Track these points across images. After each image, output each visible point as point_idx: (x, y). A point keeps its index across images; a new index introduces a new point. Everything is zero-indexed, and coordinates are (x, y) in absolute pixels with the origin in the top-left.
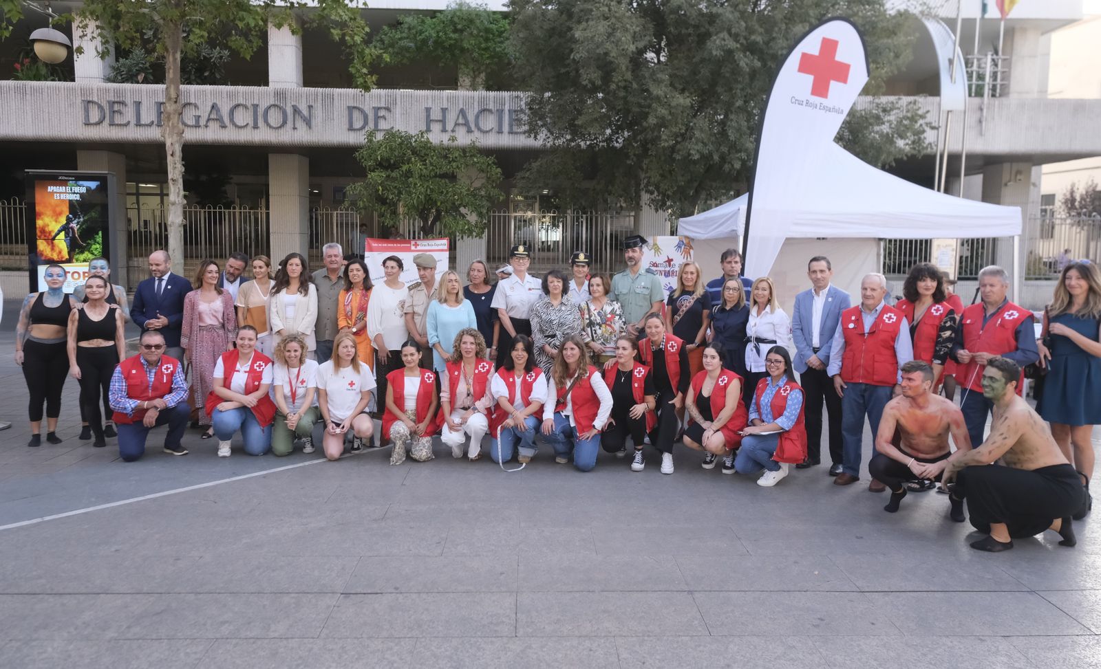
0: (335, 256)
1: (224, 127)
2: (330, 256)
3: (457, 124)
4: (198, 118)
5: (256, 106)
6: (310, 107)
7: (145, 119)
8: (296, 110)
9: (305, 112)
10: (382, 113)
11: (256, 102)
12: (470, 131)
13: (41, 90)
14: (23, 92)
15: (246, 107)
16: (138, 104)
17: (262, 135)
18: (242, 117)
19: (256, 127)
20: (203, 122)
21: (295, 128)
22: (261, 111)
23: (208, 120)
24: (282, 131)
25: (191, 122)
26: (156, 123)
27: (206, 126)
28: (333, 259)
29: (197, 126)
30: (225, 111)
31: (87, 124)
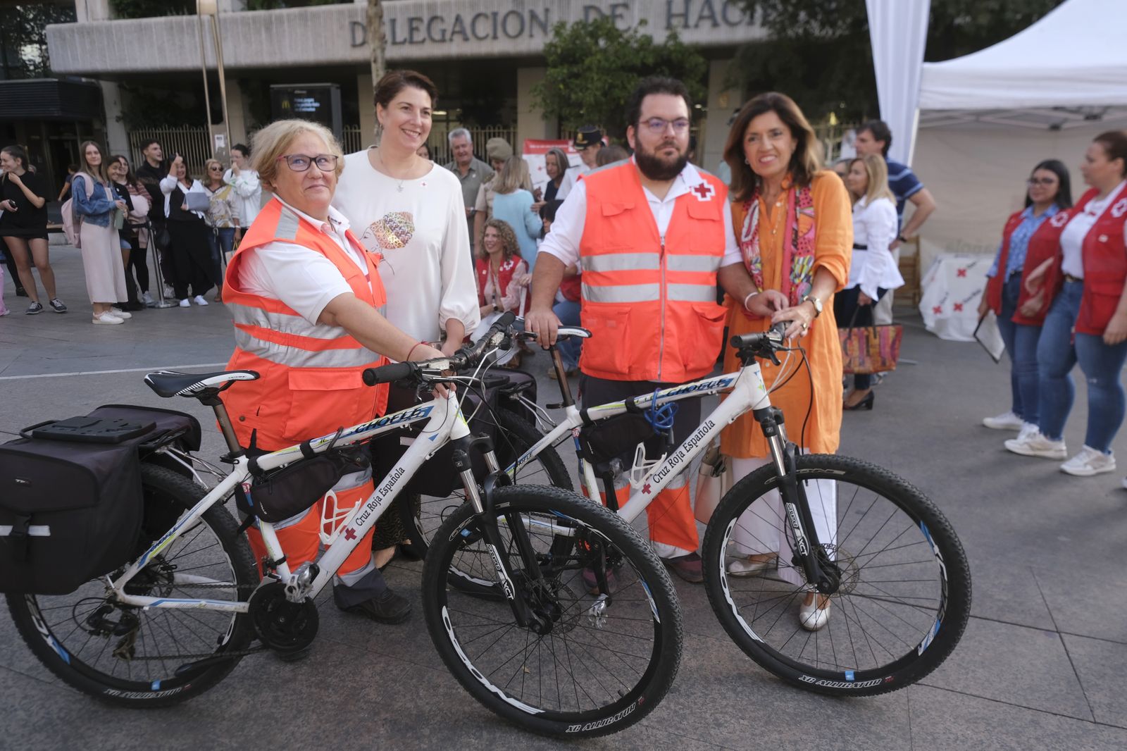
0: (463, 146)
1: (466, 39)
2: (458, 147)
3: (701, 18)
4: (444, 31)
5: (495, 14)
6: (547, 10)
7: (399, 38)
8: (533, 16)
9: (541, 17)
10: (619, 11)
11: (495, 10)
12: (715, 25)
13: (315, 15)
14: (304, 17)
15: (486, 16)
16: (393, 21)
17: (501, 47)
18: (483, 28)
19: (495, 37)
20: (448, 36)
21: (531, 36)
22: (500, 19)
23: (453, 33)
24: (519, 40)
25: (437, 36)
26: (408, 40)
27: (451, 40)
28: (462, 150)
29: (443, 40)
30: (467, 21)
31: (354, 46)
